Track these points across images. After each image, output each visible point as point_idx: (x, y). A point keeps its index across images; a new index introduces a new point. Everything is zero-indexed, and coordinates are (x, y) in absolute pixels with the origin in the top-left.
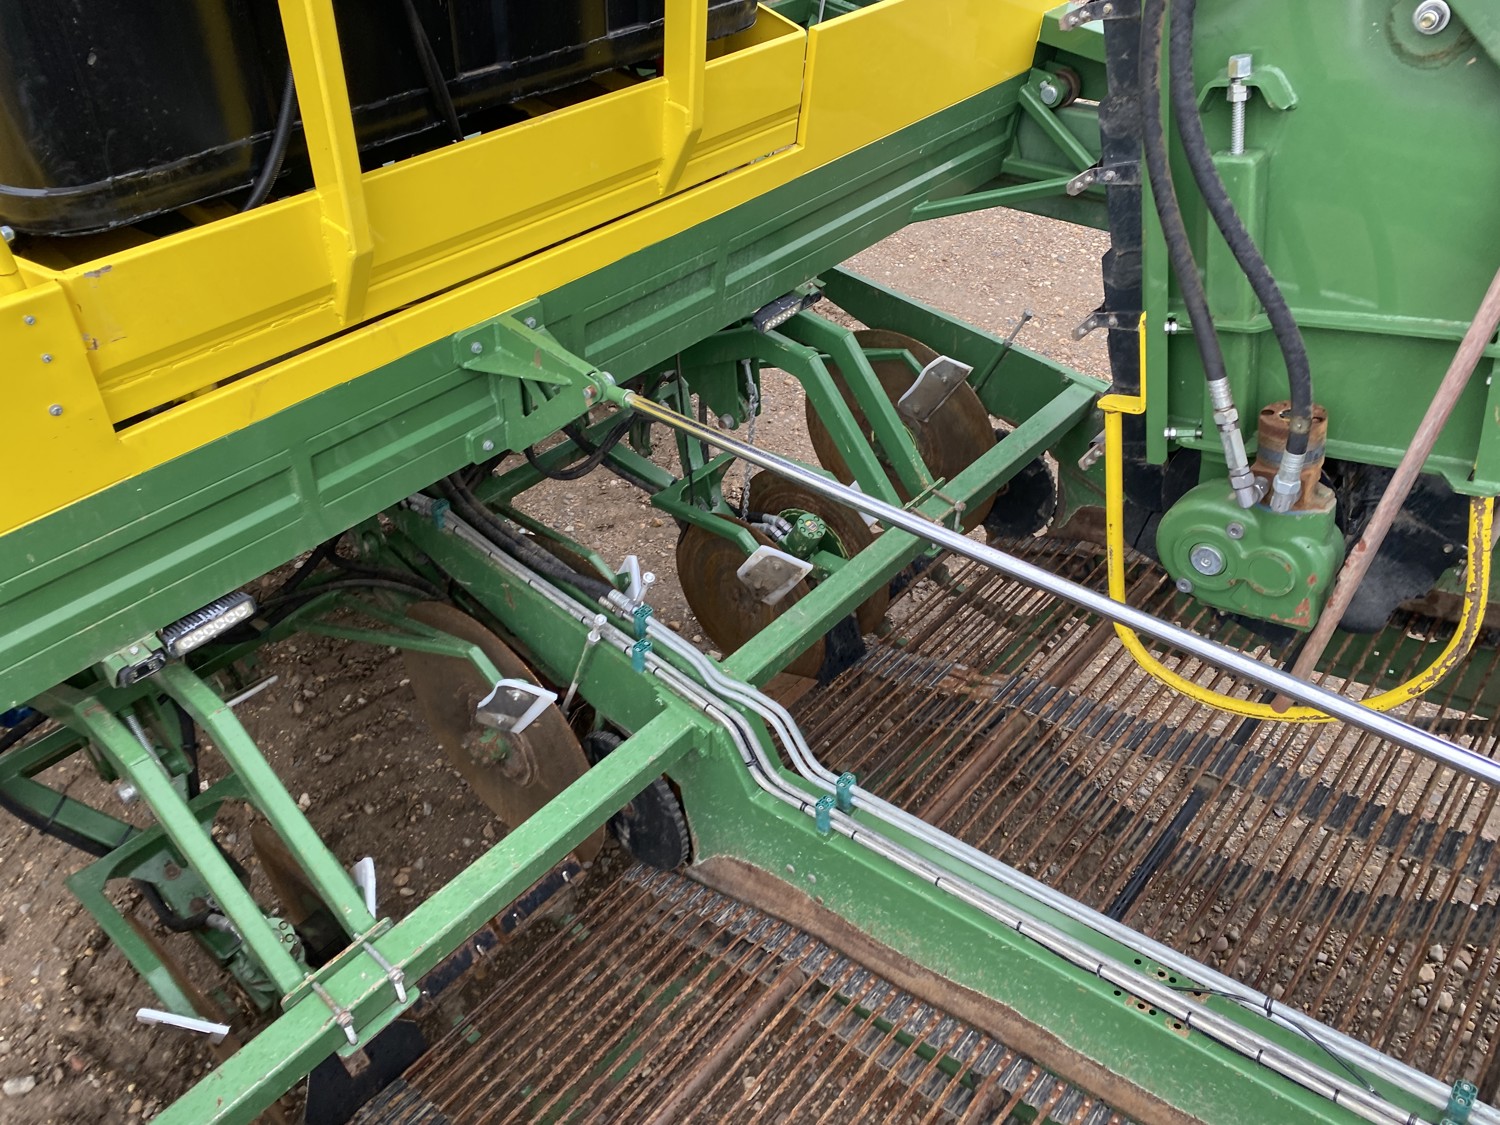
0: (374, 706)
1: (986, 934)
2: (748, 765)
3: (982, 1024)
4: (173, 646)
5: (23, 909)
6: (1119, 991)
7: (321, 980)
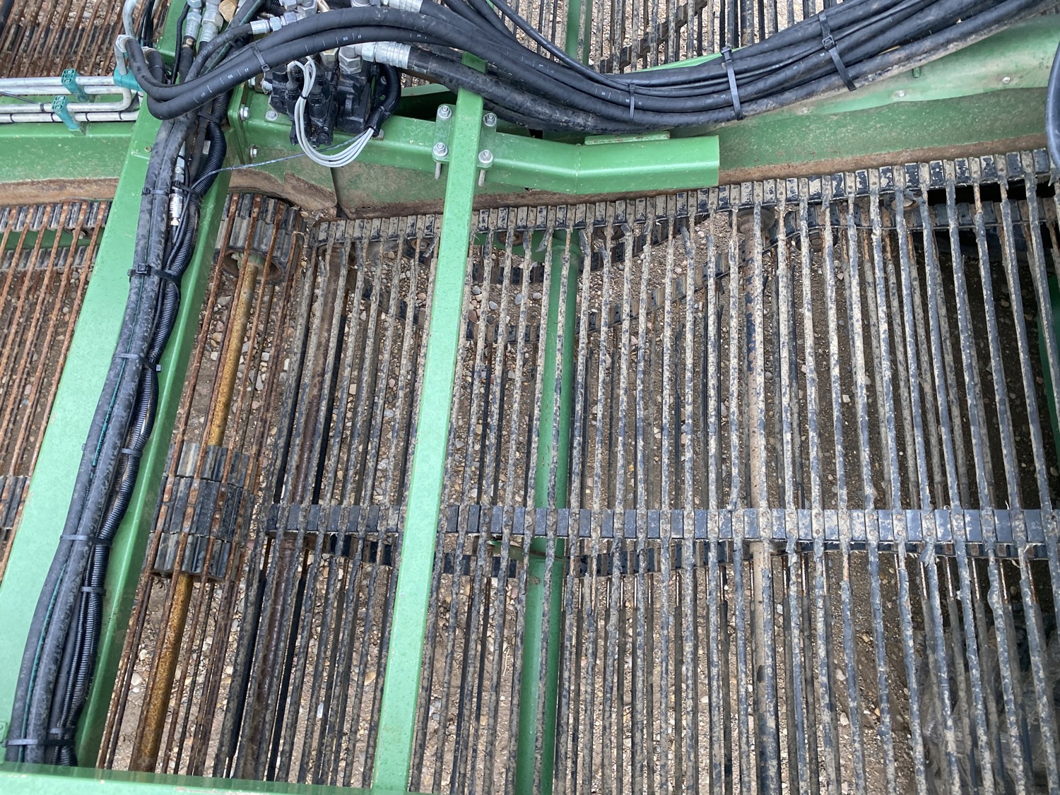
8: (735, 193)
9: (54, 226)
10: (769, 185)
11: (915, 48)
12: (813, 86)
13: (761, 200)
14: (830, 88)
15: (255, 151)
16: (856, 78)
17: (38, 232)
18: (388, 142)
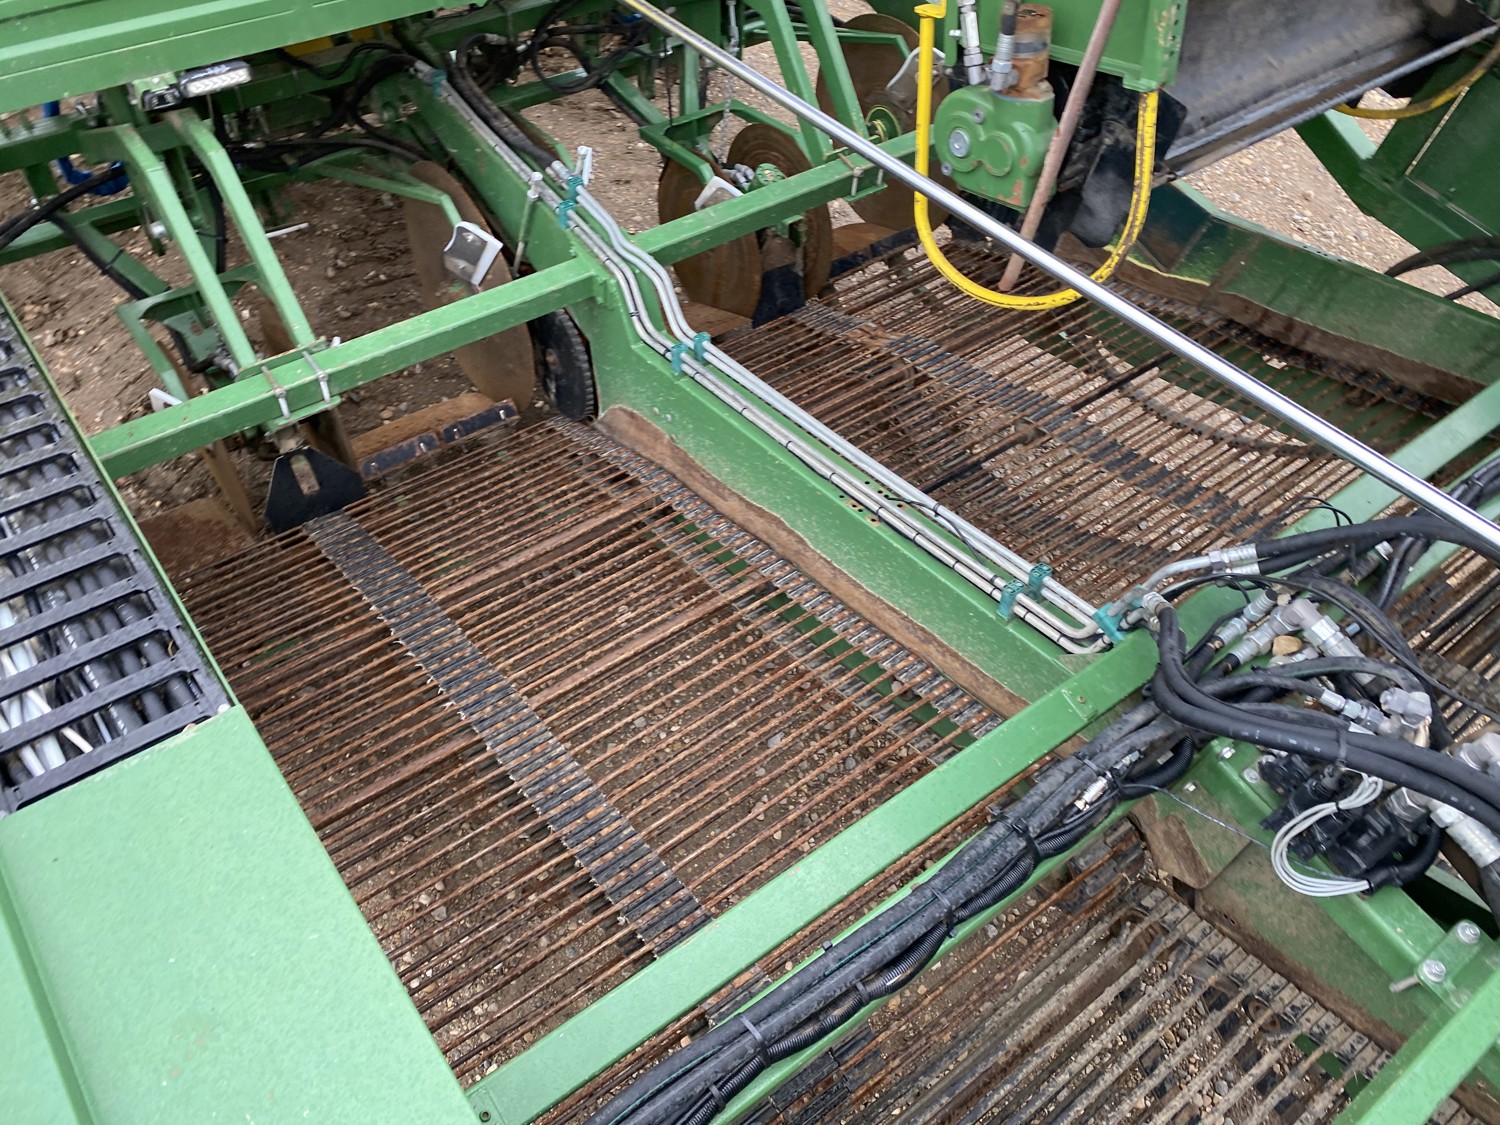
0: (391, 284)
1: (766, 452)
2: (631, 315)
3: (764, 537)
4: (185, 86)
5: (96, 370)
6: (845, 494)
7: (271, 366)
9: (886, 665)
15: (1191, 787)
17: (867, 659)
18: (1368, 908)
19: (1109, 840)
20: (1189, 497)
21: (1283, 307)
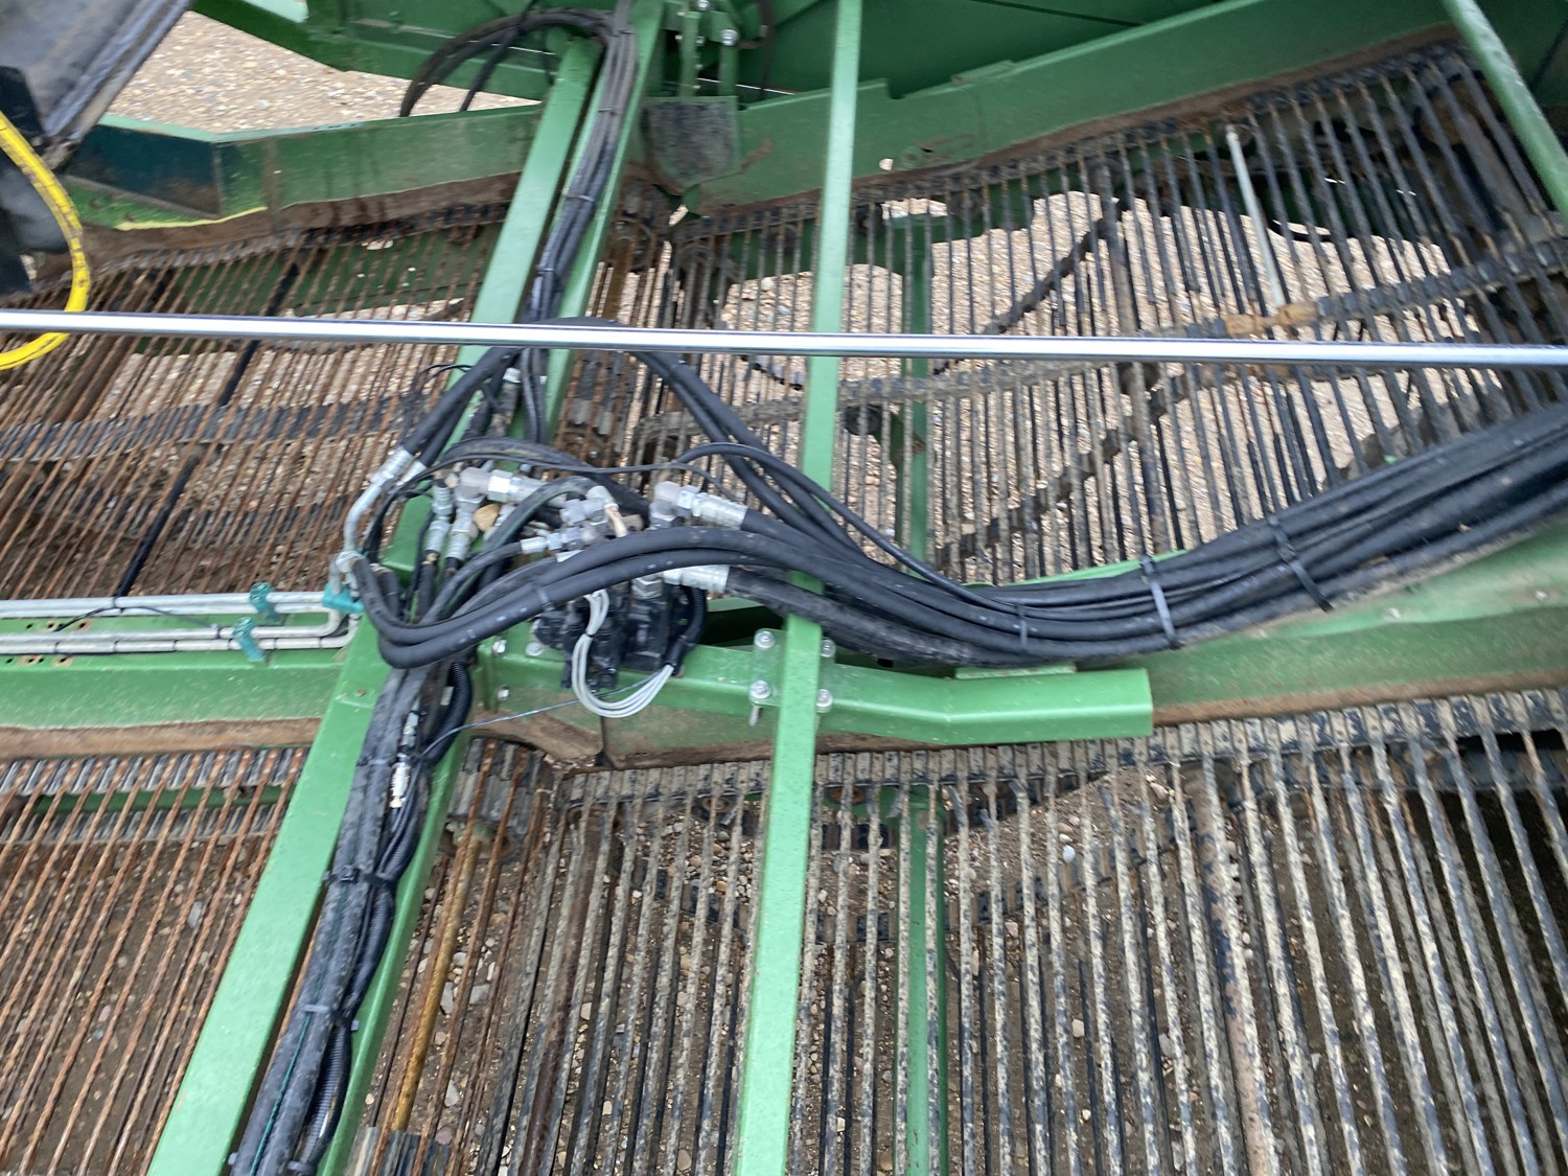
6: (10, 656)
8: (1171, 739)
10: (1220, 728)
11: (1408, 560)
12: (1274, 606)
13: (1211, 749)
14: (1298, 609)
15: (505, 694)
16: (1332, 596)
17: (177, 792)
18: (690, 681)
19: (504, 774)
20: (378, 417)
21: (343, 192)
